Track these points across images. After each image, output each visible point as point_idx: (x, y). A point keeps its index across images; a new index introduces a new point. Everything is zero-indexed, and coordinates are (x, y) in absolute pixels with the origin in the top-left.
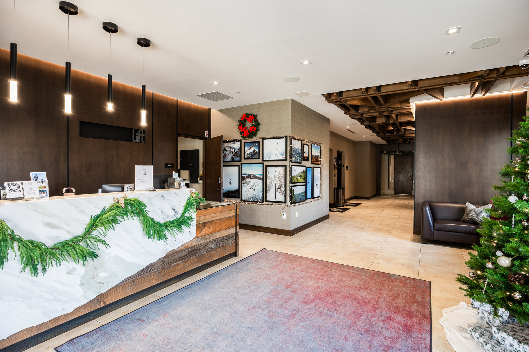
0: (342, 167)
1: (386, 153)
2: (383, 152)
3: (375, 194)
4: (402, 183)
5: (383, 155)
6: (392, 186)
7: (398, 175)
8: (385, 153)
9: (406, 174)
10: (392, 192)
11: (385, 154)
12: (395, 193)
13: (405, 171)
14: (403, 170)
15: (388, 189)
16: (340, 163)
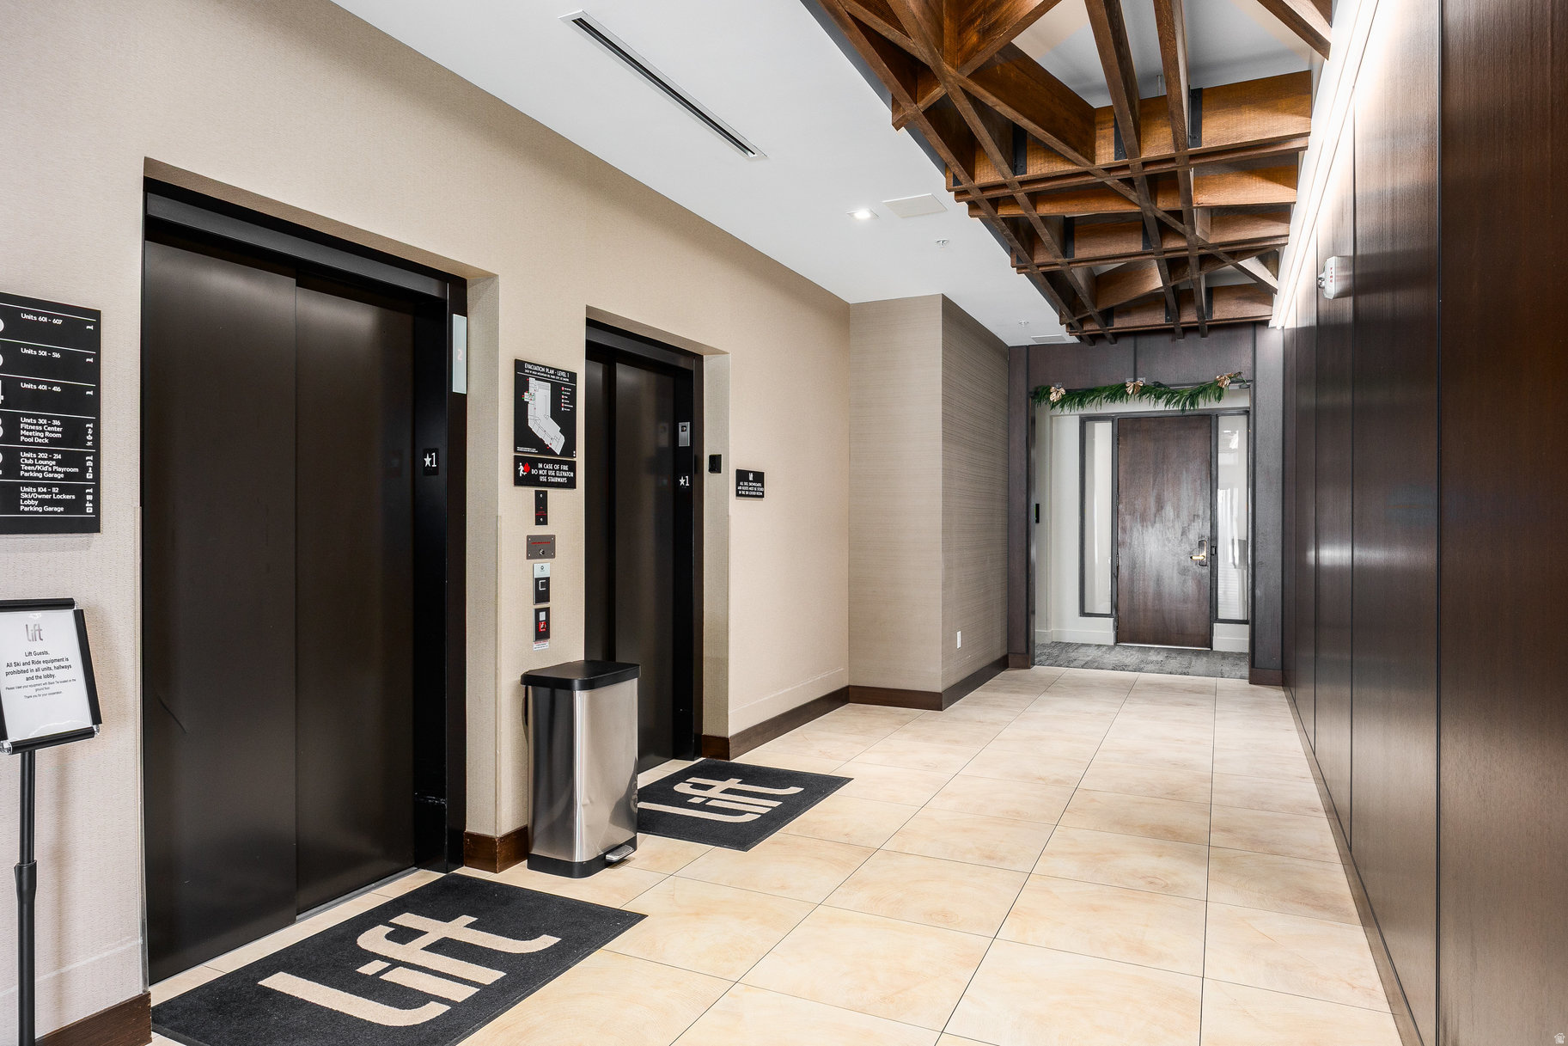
0: (709, 479)
1: (1062, 402)
2: (1039, 394)
3: (998, 655)
4: (1159, 581)
5: (1044, 413)
6: (1101, 599)
7: (1135, 534)
8: (1054, 397)
9: (1179, 532)
10: (1103, 631)
11: (1054, 405)
12: (1118, 639)
13: (1169, 511)
14: (1160, 507)
15: (1083, 613)
16: (684, 437)
